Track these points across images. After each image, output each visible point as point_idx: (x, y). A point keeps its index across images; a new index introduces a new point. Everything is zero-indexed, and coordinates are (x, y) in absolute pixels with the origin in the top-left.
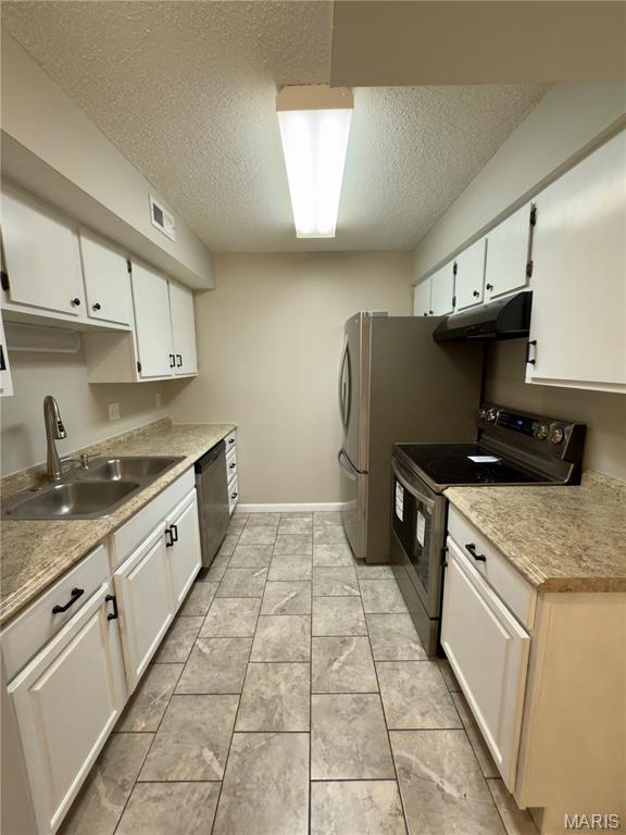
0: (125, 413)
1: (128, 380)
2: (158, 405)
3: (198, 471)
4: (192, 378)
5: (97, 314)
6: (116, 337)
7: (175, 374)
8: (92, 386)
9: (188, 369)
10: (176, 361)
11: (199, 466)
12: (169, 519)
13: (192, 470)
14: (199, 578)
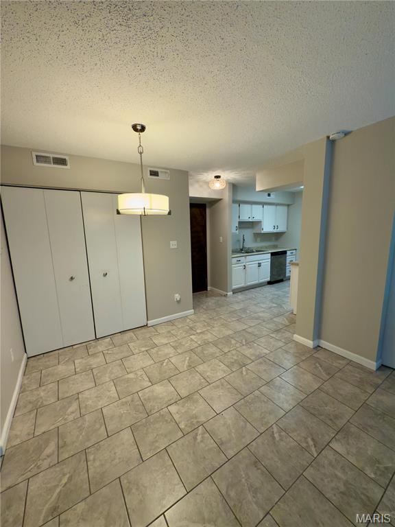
1: (260, 232)
4: (283, 232)
5: (254, 219)
7: (275, 231)
8: (254, 234)
9: (281, 230)
10: (276, 227)
11: (273, 254)
12: (260, 262)
13: (270, 255)
14: (270, 283)
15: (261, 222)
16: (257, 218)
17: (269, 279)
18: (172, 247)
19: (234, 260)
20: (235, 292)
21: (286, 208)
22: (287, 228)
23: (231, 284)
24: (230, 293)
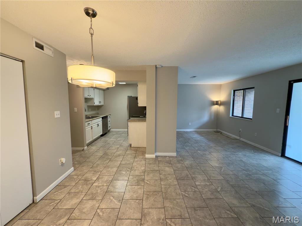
0: (92, 110)
1: (93, 105)
2: (97, 110)
3: (102, 119)
4: (103, 105)
5: (90, 96)
6: (92, 99)
7: (100, 104)
8: (88, 106)
9: (102, 104)
10: (100, 102)
11: (103, 118)
12: (98, 123)
13: (101, 118)
14: (102, 136)
15: (93, 98)
16: (92, 96)
17: (101, 133)
18: (56, 117)
19: (86, 124)
20: (88, 145)
21: (103, 91)
22: (104, 103)
23: (86, 141)
24: (86, 148)
